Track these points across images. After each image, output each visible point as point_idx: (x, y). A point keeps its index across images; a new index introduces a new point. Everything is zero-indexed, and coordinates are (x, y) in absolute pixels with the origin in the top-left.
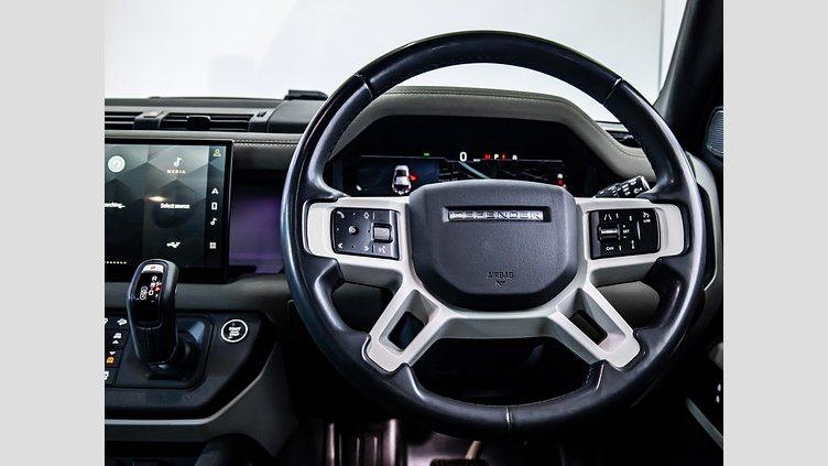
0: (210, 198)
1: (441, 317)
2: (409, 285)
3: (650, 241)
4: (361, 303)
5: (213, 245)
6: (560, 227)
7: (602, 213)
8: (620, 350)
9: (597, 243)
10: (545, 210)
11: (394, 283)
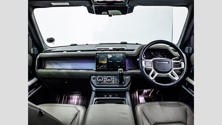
0: (123, 60)
1: (157, 74)
2: (153, 70)
3: (180, 66)
4: (148, 71)
5: (124, 66)
6: (170, 64)
7: (175, 63)
8: (177, 78)
9: (174, 66)
10: (169, 62)
11: (151, 70)
